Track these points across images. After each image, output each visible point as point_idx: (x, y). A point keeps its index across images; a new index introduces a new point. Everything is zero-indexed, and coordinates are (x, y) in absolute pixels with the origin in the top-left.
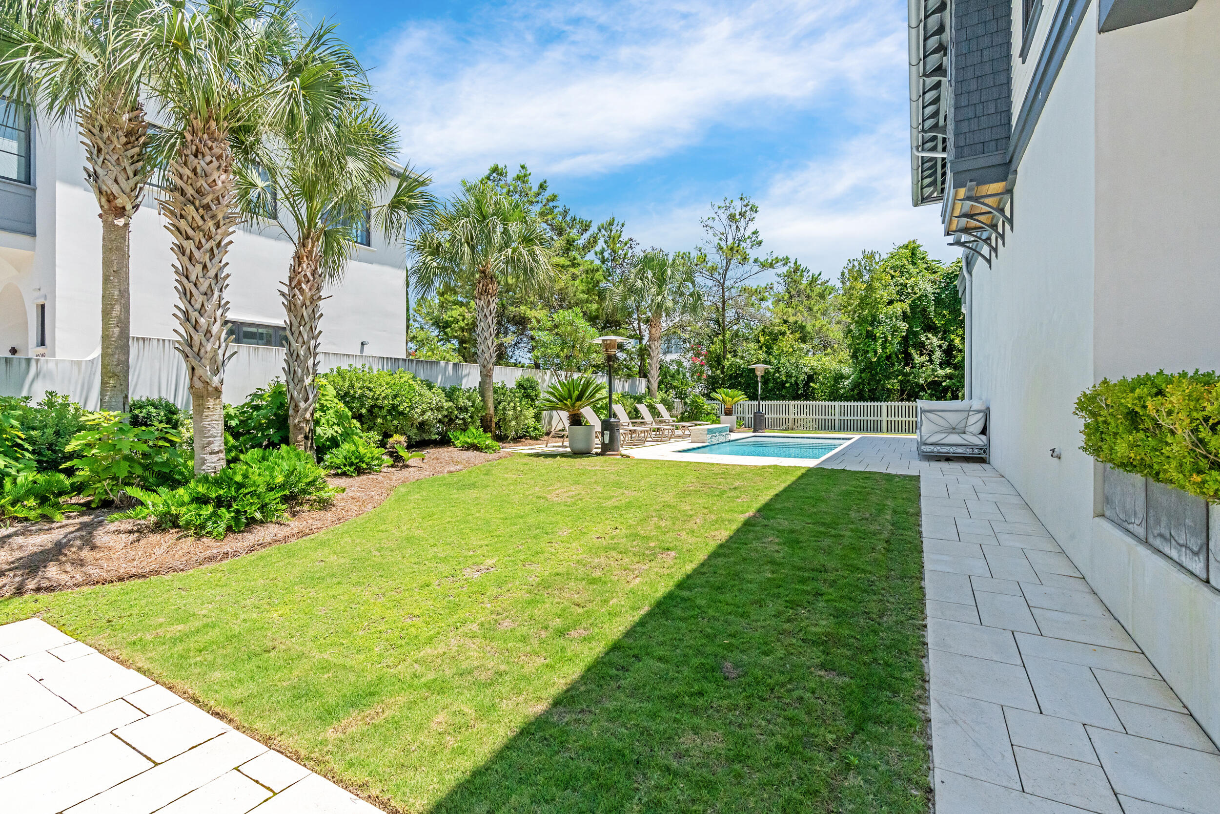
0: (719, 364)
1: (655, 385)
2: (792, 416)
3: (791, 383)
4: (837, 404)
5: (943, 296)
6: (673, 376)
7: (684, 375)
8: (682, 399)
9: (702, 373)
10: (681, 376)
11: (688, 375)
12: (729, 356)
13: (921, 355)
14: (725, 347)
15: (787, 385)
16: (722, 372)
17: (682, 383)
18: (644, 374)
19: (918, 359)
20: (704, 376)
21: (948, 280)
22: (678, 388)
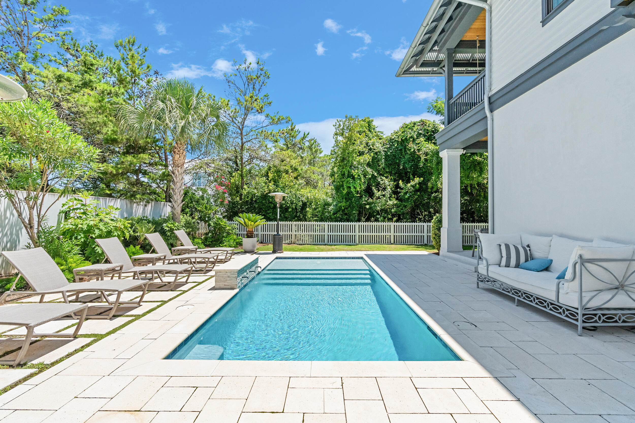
0: (238, 192)
1: (179, 210)
2: (294, 233)
3: (292, 209)
4: (326, 224)
5: (389, 153)
6: (197, 202)
7: (208, 201)
8: (206, 222)
9: (224, 198)
10: (205, 201)
11: (212, 200)
12: (245, 187)
13: (379, 190)
14: (242, 179)
15: (290, 210)
16: (241, 199)
17: (206, 208)
18: (168, 198)
19: (378, 194)
20: (226, 202)
21: (391, 143)
22: (202, 212)
